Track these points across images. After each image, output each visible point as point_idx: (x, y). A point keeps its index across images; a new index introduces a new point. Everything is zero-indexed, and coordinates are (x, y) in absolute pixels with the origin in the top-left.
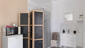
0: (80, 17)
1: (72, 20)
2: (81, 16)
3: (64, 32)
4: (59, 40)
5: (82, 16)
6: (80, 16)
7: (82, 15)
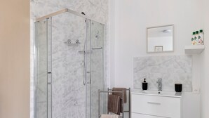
0: (194, 37)
1: (171, 49)
2: (197, 36)
3: (145, 86)
4: (129, 111)
5: (200, 34)
6: (194, 33)
7: (201, 31)
